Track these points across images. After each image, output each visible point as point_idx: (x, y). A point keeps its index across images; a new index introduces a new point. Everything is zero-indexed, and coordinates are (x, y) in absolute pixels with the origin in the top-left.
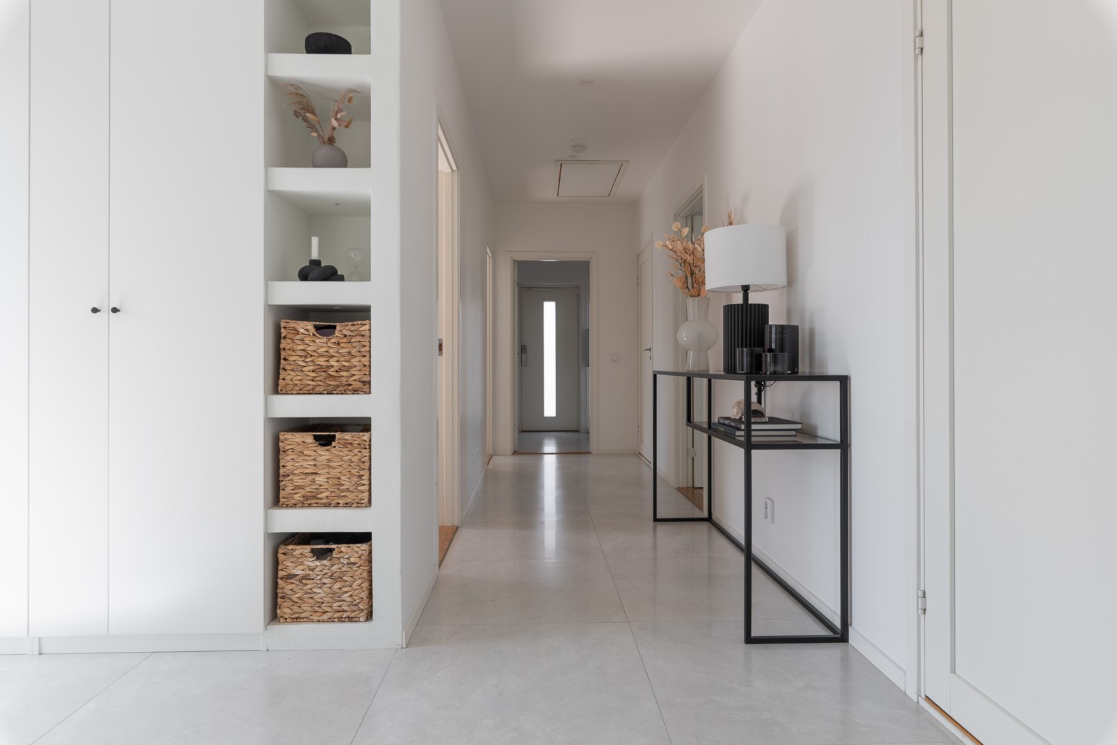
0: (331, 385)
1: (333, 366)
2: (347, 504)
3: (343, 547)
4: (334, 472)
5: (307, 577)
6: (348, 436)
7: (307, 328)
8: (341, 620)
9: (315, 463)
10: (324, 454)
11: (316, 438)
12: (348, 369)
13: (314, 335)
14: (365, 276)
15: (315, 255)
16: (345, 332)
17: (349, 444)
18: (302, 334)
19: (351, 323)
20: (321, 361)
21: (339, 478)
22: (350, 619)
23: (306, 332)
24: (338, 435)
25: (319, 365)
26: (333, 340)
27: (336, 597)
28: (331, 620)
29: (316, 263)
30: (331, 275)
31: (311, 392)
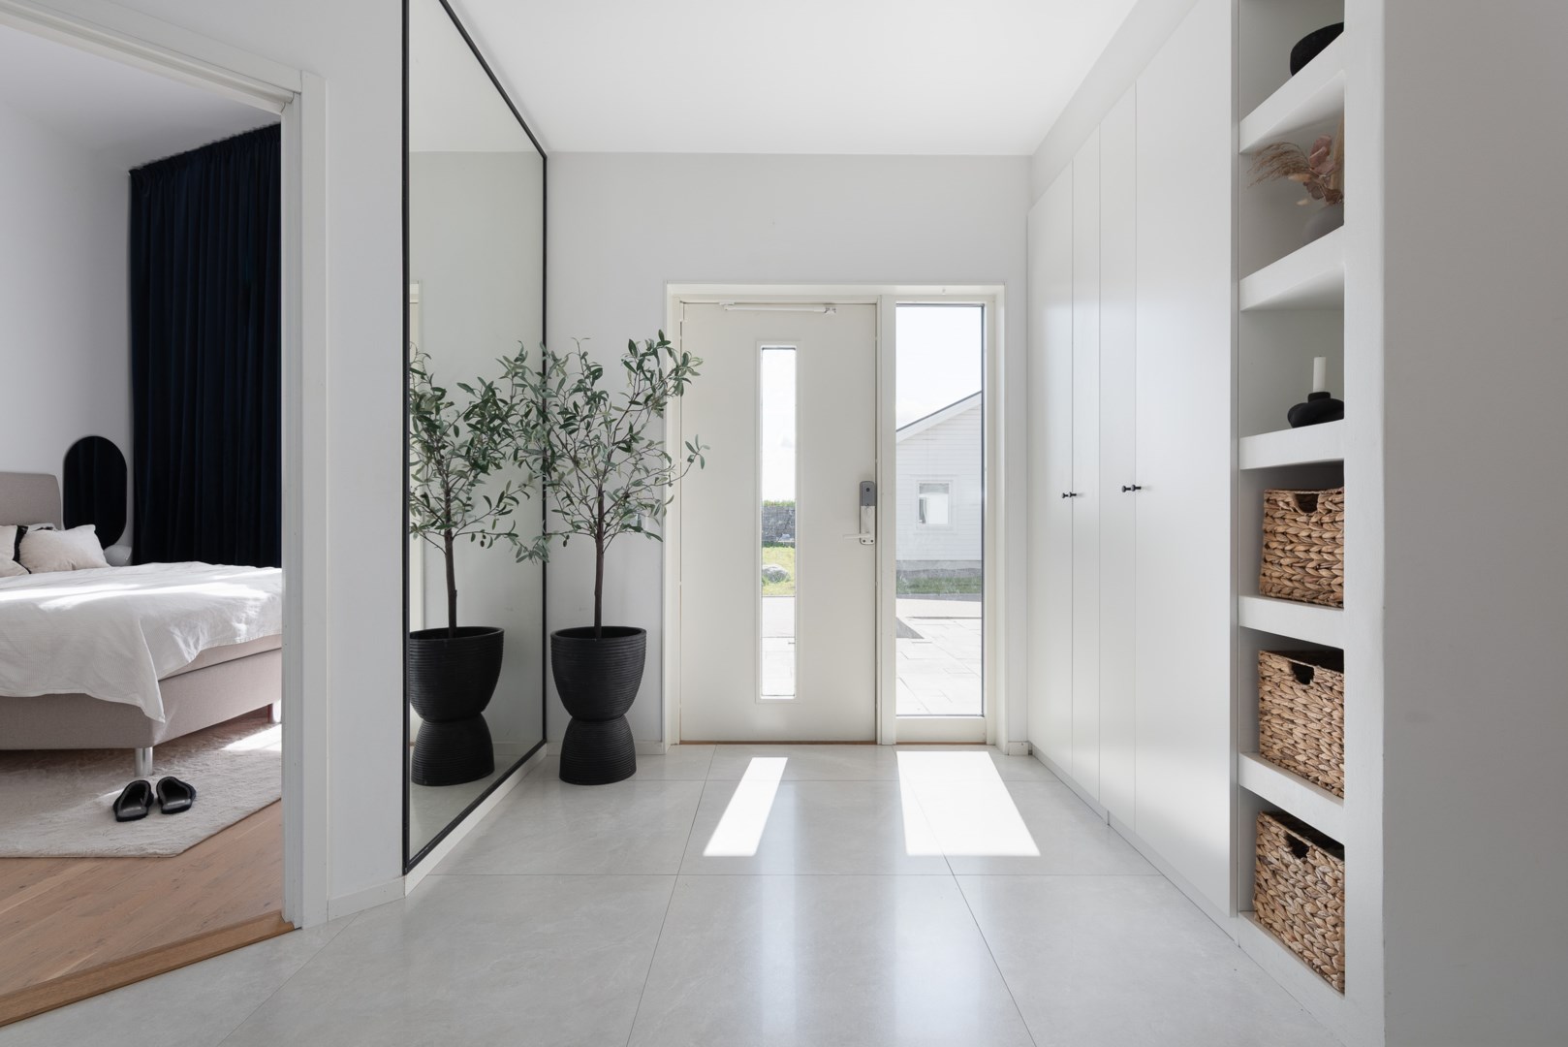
0: (1309, 589)
1: (1312, 560)
2: (1327, 784)
3: (1318, 853)
4: (1311, 728)
5: (1280, 873)
6: (1324, 674)
7: (1287, 500)
8: (1311, 965)
9: (1291, 705)
10: (1300, 694)
11: (1295, 668)
13: (1295, 511)
15: (1317, 387)
16: (1329, 506)
17: (1328, 689)
18: (1283, 509)
19: (1336, 491)
20: (1301, 552)
21: (1318, 739)
22: (1322, 974)
23: (1285, 507)
24: (1317, 670)
25: (1299, 557)
26: (1314, 520)
27: (1308, 925)
29: (1320, 397)
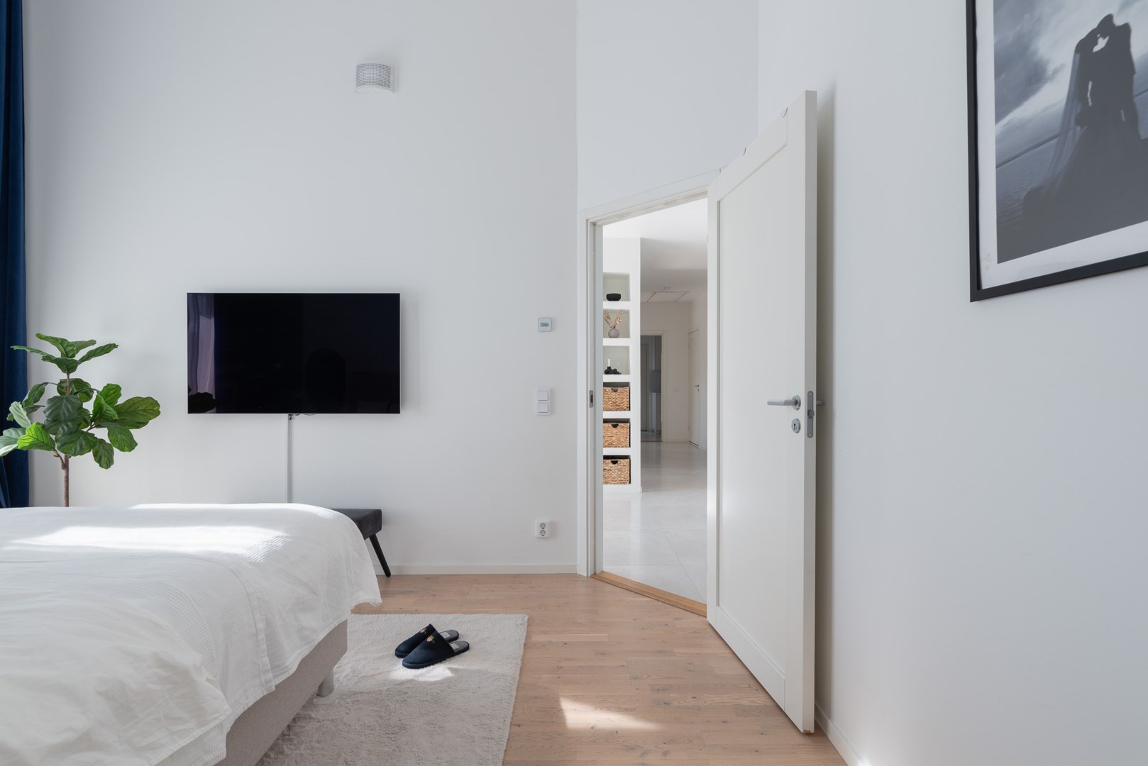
0: (616, 408)
1: (619, 402)
2: (622, 446)
3: (621, 460)
4: (618, 436)
5: (610, 470)
6: (622, 424)
7: (609, 389)
8: (621, 483)
9: (612, 433)
10: (615, 430)
11: (613, 425)
12: (622, 403)
13: (610, 392)
14: (628, 373)
15: (609, 366)
16: (621, 391)
17: (622, 427)
19: (623, 388)
20: (614, 400)
21: (620, 438)
22: (624, 483)
24: (619, 424)
25: (613, 402)
26: (617, 394)
27: (619, 476)
28: (618, 484)
29: (609, 368)
30: (615, 372)
31: (610, 410)
